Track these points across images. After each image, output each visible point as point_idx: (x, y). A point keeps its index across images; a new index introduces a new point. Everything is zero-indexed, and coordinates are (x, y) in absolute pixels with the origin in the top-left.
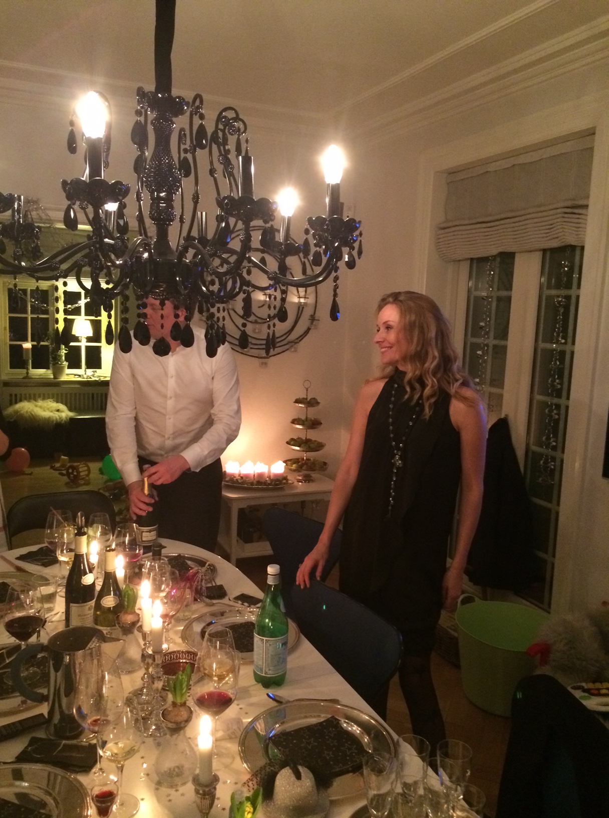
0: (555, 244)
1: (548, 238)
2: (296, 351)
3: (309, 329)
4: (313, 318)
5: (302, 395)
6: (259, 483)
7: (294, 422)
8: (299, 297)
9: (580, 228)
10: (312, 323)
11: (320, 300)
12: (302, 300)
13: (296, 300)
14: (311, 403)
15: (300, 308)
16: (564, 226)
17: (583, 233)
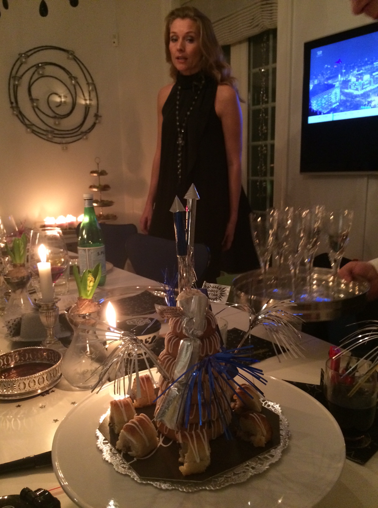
0: (256, 31)
1: (252, 27)
2: (87, 139)
3: (94, 124)
4: (97, 116)
5: (95, 169)
6: (70, 228)
7: (91, 187)
8: (85, 100)
9: (272, 14)
10: (97, 119)
11: (100, 103)
12: (88, 102)
13: (83, 102)
14: (102, 173)
15: (87, 108)
16: (262, 15)
17: (275, 17)
